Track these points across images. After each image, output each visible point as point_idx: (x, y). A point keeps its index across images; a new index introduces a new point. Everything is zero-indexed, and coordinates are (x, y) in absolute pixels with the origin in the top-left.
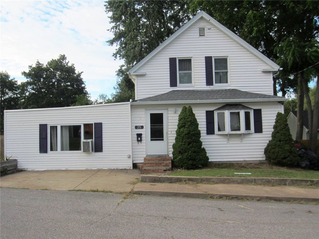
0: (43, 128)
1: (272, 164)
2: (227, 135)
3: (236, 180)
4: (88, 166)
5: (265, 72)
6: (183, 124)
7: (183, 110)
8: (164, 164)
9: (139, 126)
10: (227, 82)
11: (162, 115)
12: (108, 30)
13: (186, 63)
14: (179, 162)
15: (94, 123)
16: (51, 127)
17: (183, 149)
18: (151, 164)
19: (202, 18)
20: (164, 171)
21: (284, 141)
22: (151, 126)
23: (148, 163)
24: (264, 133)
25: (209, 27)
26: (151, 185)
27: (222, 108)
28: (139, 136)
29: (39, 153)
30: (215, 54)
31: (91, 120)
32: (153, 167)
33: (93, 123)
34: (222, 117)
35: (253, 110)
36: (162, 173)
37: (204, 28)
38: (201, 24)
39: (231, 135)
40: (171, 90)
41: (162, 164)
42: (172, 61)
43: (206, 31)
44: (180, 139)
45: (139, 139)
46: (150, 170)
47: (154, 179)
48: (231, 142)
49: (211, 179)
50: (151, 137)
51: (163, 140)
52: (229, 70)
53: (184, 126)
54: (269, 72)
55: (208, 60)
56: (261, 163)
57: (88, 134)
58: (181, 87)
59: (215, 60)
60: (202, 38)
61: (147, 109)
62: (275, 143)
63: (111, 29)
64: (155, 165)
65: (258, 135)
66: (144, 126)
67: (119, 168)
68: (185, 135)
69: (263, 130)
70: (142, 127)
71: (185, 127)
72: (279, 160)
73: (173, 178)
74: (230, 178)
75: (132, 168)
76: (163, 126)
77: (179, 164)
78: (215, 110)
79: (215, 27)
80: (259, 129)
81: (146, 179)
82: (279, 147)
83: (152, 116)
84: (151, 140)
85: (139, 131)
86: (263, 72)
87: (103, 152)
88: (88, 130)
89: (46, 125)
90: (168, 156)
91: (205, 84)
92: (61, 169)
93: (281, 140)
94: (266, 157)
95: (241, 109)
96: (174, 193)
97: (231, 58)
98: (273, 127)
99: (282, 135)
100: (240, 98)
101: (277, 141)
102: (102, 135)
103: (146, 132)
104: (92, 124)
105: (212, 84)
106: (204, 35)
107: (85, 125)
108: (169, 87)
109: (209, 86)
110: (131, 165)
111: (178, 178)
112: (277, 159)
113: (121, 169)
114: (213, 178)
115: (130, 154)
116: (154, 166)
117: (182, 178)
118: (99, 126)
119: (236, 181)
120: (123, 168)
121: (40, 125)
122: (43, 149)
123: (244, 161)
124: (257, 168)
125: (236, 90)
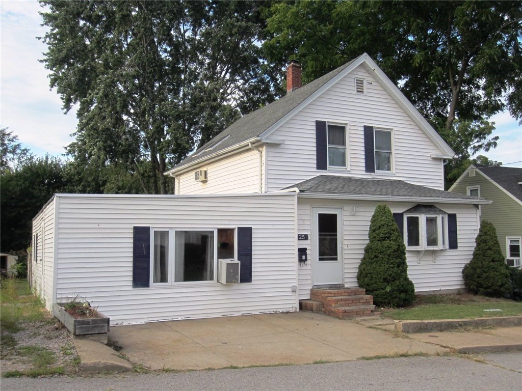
0: (141, 235)
1: (482, 294)
2: (418, 252)
4: (227, 310)
5: (435, 159)
6: (387, 235)
8: (363, 301)
9: (302, 235)
11: (335, 215)
13: (339, 131)
15: (239, 228)
16: (155, 232)
17: (391, 274)
18: (345, 300)
19: (363, 65)
20: (372, 311)
21: (498, 261)
22: (320, 235)
24: (459, 249)
25: (370, 79)
26: (430, 336)
27: (415, 211)
28: (302, 252)
29: (131, 288)
30: (377, 124)
31: (231, 223)
32: (349, 306)
33: (236, 227)
34: (414, 223)
35: (447, 215)
36: (369, 315)
37: (362, 81)
38: (359, 73)
39: (426, 251)
40: (318, 174)
41: (361, 301)
42: (320, 126)
43: (365, 85)
44: (383, 258)
45: (304, 257)
46: (352, 311)
48: (422, 263)
49: (486, 321)
50: (320, 255)
51: (336, 259)
52: (393, 151)
53: (388, 238)
54: (440, 159)
55: (368, 131)
56: (459, 292)
57: (225, 249)
58: (333, 171)
59: (376, 131)
60: (360, 96)
61: (313, 206)
62: (488, 264)
64: (351, 302)
65: (453, 252)
66: (309, 236)
68: (393, 252)
69: (459, 245)
70: (306, 237)
71: (391, 239)
72: (495, 288)
75: (298, 310)
76: (336, 235)
78: (404, 212)
79: (378, 81)
80: (453, 244)
81: (409, 328)
82: (493, 270)
83: (322, 217)
84: (320, 259)
85: (304, 244)
86: (432, 158)
87: (253, 282)
88: (224, 240)
89: (147, 229)
90: (344, 285)
91: (364, 169)
92: (176, 318)
93: (495, 259)
95: (439, 214)
97: (396, 133)
98: (475, 241)
99: (495, 253)
100: (439, 197)
101: (490, 262)
102: (251, 250)
103: (313, 246)
104: (232, 230)
105: (373, 171)
106: (363, 92)
107: (221, 232)
108: (315, 170)
109: (369, 174)
110: (297, 306)
112: (493, 287)
113: (281, 312)
114: (488, 319)
115: (295, 285)
116: (350, 304)
118: (246, 234)
119: (513, 322)
120: (285, 310)
121: (135, 228)
122: (140, 279)
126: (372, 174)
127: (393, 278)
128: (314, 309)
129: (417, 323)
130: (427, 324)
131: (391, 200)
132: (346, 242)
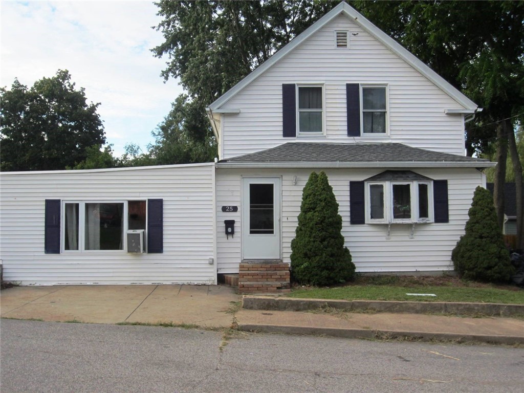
0: (52, 207)
2: (386, 226)
3: (412, 306)
4: (136, 279)
5: (452, 115)
6: (312, 206)
7: (311, 179)
8: (277, 277)
9: (230, 207)
10: (384, 131)
11: (271, 186)
12: (154, 28)
13: (313, 95)
14: (304, 272)
15: (149, 200)
16: (66, 205)
17: (311, 249)
19: (342, 14)
20: (278, 288)
21: (488, 237)
22: (251, 207)
23: (248, 275)
24: (451, 223)
25: (355, 30)
26: (263, 314)
27: (379, 178)
28: (230, 224)
29: (43, 254)
30: (364, 80)
31: (141, 195)
32: (257, 281)
33: (146, 199)
34: (378, 193)
35: (432, 183)
36: (274, 292)
37: (346, 33)
38: (340, 25)
39: (394, 227)
40: (285, 142)
41: (273, 277)
42: (288, 90)
43: (349, 37)
44: (306, 232)
45: (230, 230)
46: (252, 286)
47: (267, 303)
48: (393, 239)
49: (369, 304)
50: (251, 227)
51: (272, 232)
52: (388, 110)
53: (314, 209)
54: (458, 115)
55: (352, 89)
56: (445, 276)
57: (136, 220)
58: (303, 137)
59: (364, 90)
60: (341, 50)
61: (243, 176)
62: (472, 241)
63: (159, 26)
64: (261, 277)
65: (441, 226)
66: (238, 208)
67: (192, 282)
68: (316, 224)
69: (450, 218)
70: (235, 209)
71: (316, 210)
72: (479, 271)
73: (302, 301)
74: (402, 303)
75: (216, 283)
76: (272, 207)
77: (304, 276)
78: (366, 180)
79: (365, 31)
80: (442, 216)
81: (252, 304)
82: (479, 248)
83: (253, 188)
84: (251, 232)
85: (230, 216)
86: (447, 114)
87: (164, 253)
88: (135, 211)
89: (58, 202)
91: (346, 133)
92: (84, 283)
93: (483, 235)
94: (455, 264)
95: (412, 180)
96: (312, 328)
97: (392, 88)
98: (467, 213)
99: (484, 227)
100: (412, 160)
101: (476, 238)
102: (162, 221)
103: (243, 219)
104: (144, 202)
105: (358, 134)
106: (346, 45)
107: (131, 203)
108: (282, 137)
109: (352, 138)
110: (215, 278)
111: (311, 303)
112: (475, 269)
113: (196, 283)
114: (372, 302)
115: (212, 257)
116: (259, 280)
117: (317, 302)
118: (157, 206)
120: (201, 283)
121: (47, 201)
122: (52, 246)
123: (416, 271)
124: (441, 284)
125: (400, 145)
126: (355, 138)
127: (315, 253)
128: (232, 283)
129: (264, 299)
130: (278, 302)
131: (337, 166)
132: (284, 214)
